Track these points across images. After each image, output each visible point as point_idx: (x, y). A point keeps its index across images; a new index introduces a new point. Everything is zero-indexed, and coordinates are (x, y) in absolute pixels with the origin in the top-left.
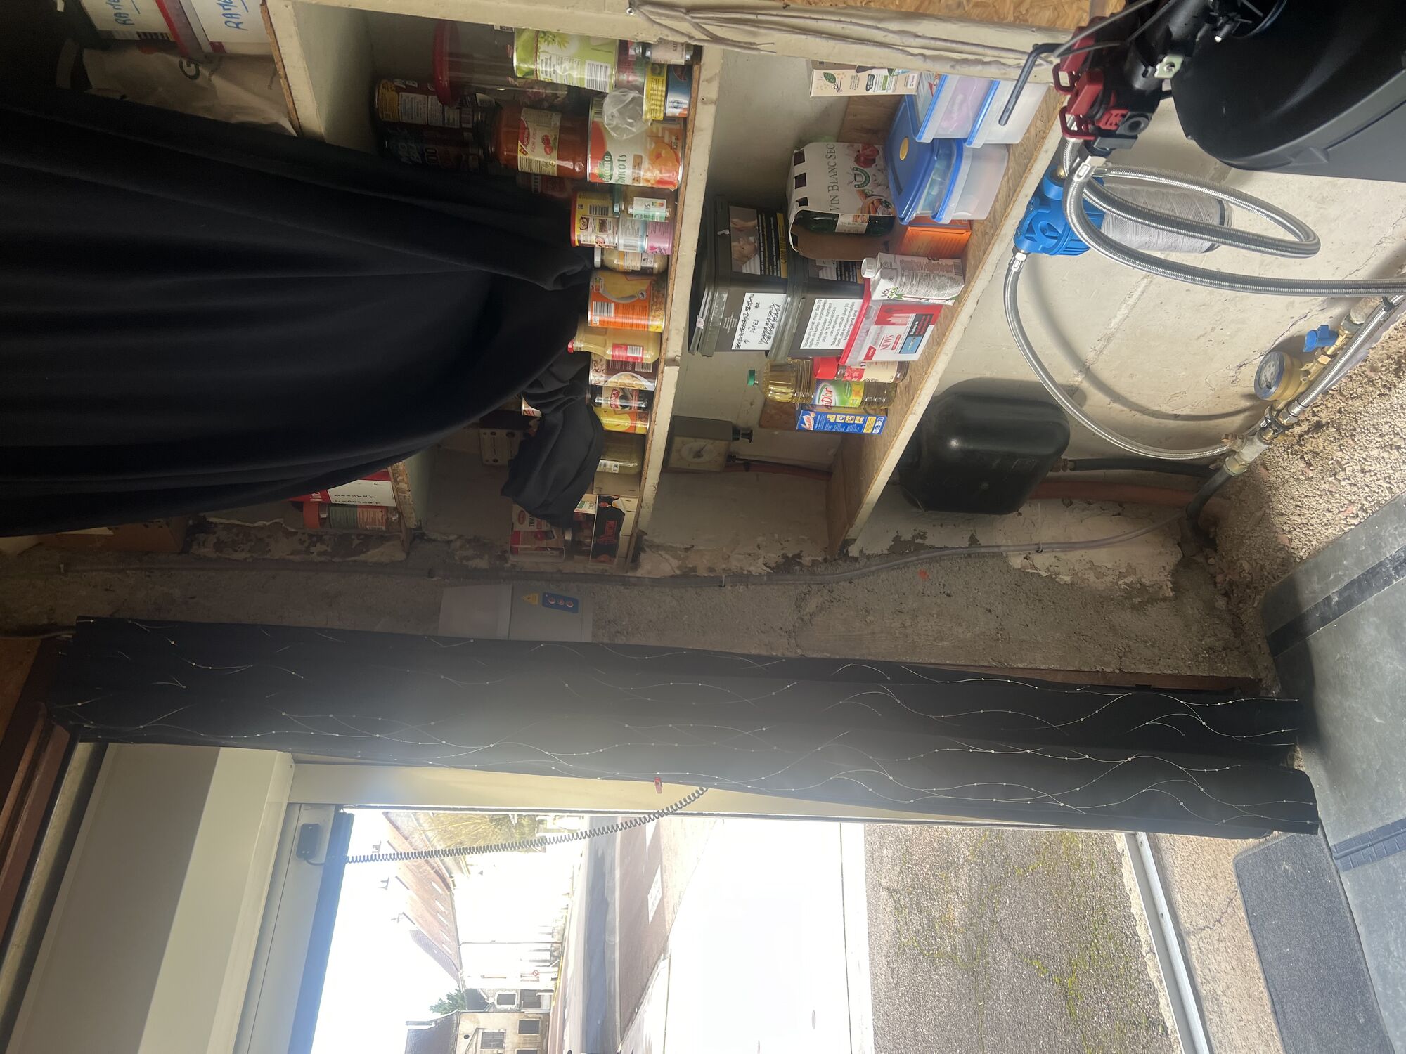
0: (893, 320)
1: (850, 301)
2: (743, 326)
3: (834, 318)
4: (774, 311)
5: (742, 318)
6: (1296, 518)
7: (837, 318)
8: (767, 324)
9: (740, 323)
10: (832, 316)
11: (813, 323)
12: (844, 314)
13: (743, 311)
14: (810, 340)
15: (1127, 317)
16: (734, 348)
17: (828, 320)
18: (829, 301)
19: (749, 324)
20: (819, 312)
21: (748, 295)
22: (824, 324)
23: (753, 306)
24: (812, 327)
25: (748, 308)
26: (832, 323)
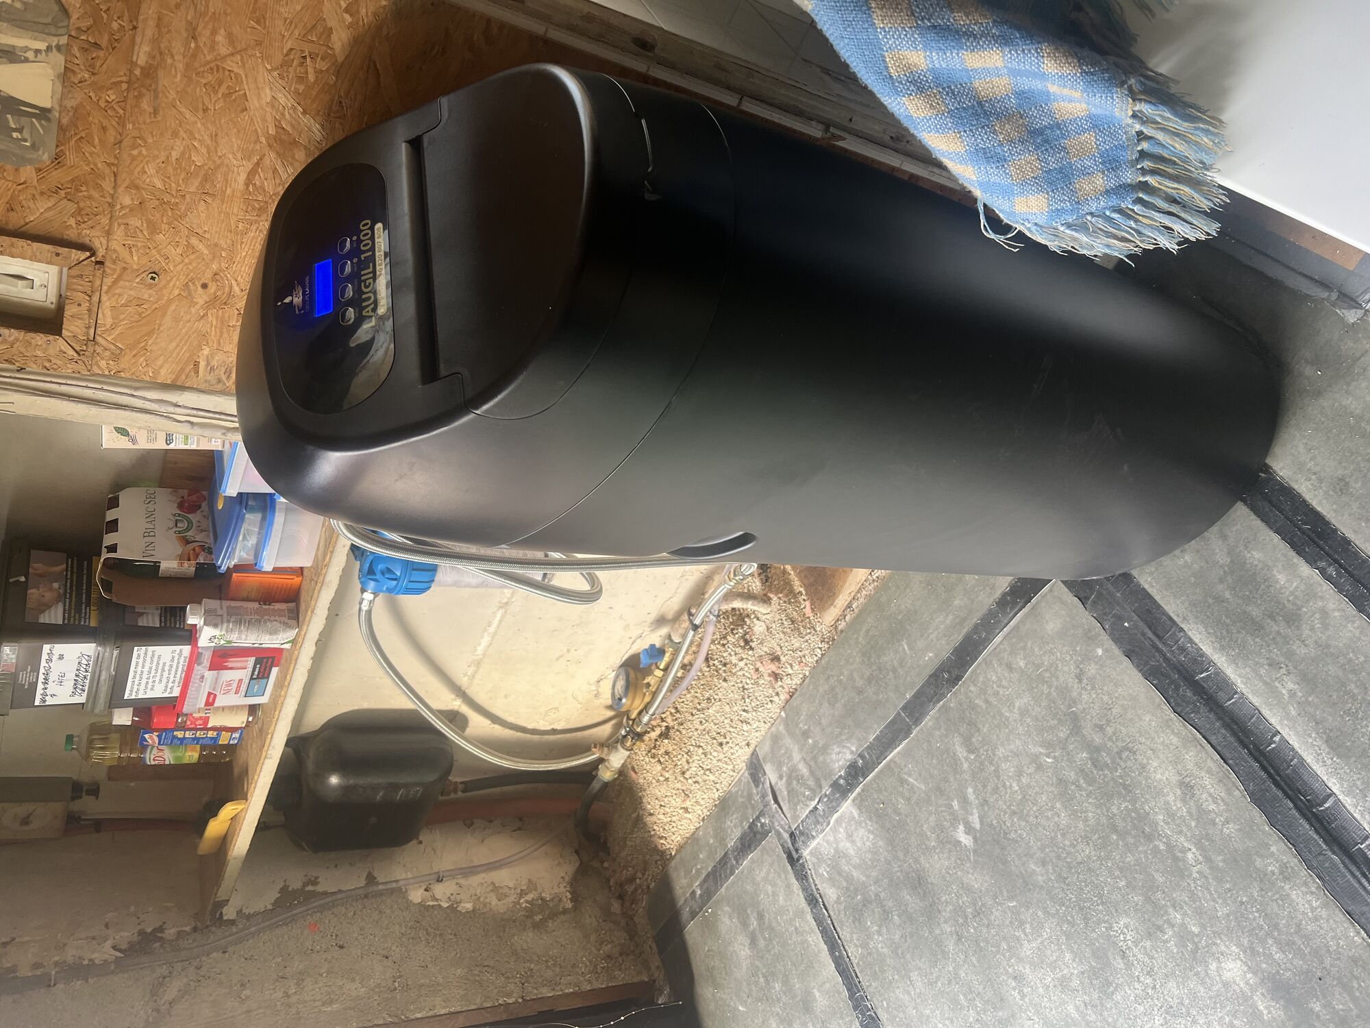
0: (230, 665)
1: (178, 648)
2: (46, 679)
3: (161, 666)
4: (84, 662)
5: (42, 670)
6: (661, 817)
7: (164, 666)
8: (77, 676)
9: (41, 677)
10: (158, 664)
11: (135, 672)
12: (173, 660)
13: (43, 663)
14: (135, 690)
15: (491, 644)
16: (37, 703)
17: (154, 668)
18: (151, 649)
19: (53, 677)
20: (141, 661)
21: (46, 648)
22: (150, 672)
23: (55, 658)
24: (134, 677)
25: (50, 660)
26: (159, 671)
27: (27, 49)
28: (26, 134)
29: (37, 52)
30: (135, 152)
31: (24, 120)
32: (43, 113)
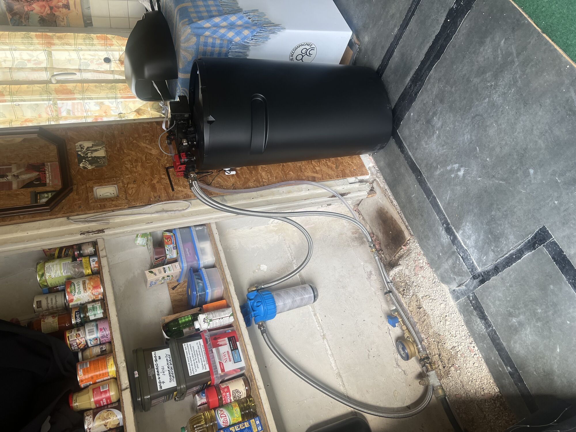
0: (220, 343)
1: (198, 341)
2: (158, 372)
3: (196, 352)
4: (168, 359)
5: (155, 367)
7: (197, 352)
8: (168, 368)
10: (194, 351)
11: (188, 357)
12: (199, 348)
13: (155, 363)
16: (159, 390)
21: (153, 353)
22: (193, 356)
23: (158, 358)
24: (188, 360)
25: (156, 360)
26: (196, 355)
27: (98, 149)
28: (102, 161)
29: (100, 148)
30: (123, 161)
31: (101, 159)
32: (104, 157)
